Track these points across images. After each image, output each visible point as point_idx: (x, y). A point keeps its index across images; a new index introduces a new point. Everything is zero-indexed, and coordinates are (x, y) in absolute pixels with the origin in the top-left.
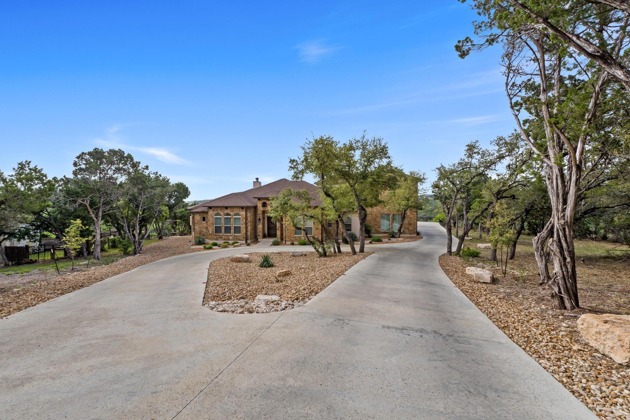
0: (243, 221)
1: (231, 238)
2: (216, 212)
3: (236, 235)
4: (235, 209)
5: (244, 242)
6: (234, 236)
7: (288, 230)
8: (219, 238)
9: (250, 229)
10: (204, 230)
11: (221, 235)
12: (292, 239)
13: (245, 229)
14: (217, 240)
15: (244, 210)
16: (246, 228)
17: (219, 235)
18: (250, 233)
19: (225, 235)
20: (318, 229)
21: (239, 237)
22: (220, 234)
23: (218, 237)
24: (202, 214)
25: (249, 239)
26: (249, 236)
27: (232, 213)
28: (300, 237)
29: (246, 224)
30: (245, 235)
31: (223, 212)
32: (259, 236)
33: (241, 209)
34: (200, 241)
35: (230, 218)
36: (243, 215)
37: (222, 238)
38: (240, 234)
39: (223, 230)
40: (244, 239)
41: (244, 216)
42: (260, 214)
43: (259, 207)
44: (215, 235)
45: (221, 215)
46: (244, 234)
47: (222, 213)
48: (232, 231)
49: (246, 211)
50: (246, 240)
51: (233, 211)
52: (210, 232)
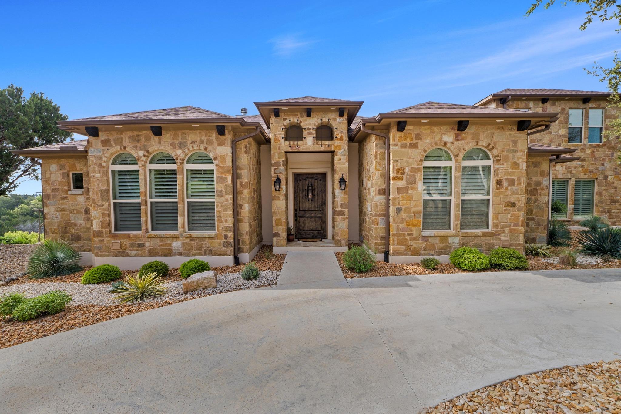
0: (222, 180)
1: (176, 245)
2: (115, 150)
3: (195, 233)
4: (191, 137)
5: (229, 260)
6: (191, 238)
7: (399, 210)
8: (132, 246)
9: (250, 212)
10: (81, 221)
11: (136, 237)
12: (414, 244)
13: (230, 212)
14: (122, 253)
15: (228, 137)
16: (236, 208)
17: (129, 237)
18: (250, 226)
19: (156, 237)
20: (513, 205)
21: (207, 243)
22: (133, 233)
23: (126, 242)
24: (68, 163)
25: (246, 247)
26: (246, 238)
27: (178, 153)
28: (444, 238)
29: (235, 193)
30: (230, 234)
31: (144, 148)
32: (277, 235)
33: (214, 135)
34: (54, 262)
35: (173, 172)
36: (223, 158)
37: (142, 245)
38: (212, 233)
39: (146, 217)
40: (230, 250)
41: (229, 163)
42: (277, 164)
43: (276, 140)
44: (115, 237)
45: (135, 161)
46: (226, 229)
47: (141, 153)
48: (182, 219)
49: (234, 145)
50: (237, 250)
51: (182, 145)
52: (96, 226)
